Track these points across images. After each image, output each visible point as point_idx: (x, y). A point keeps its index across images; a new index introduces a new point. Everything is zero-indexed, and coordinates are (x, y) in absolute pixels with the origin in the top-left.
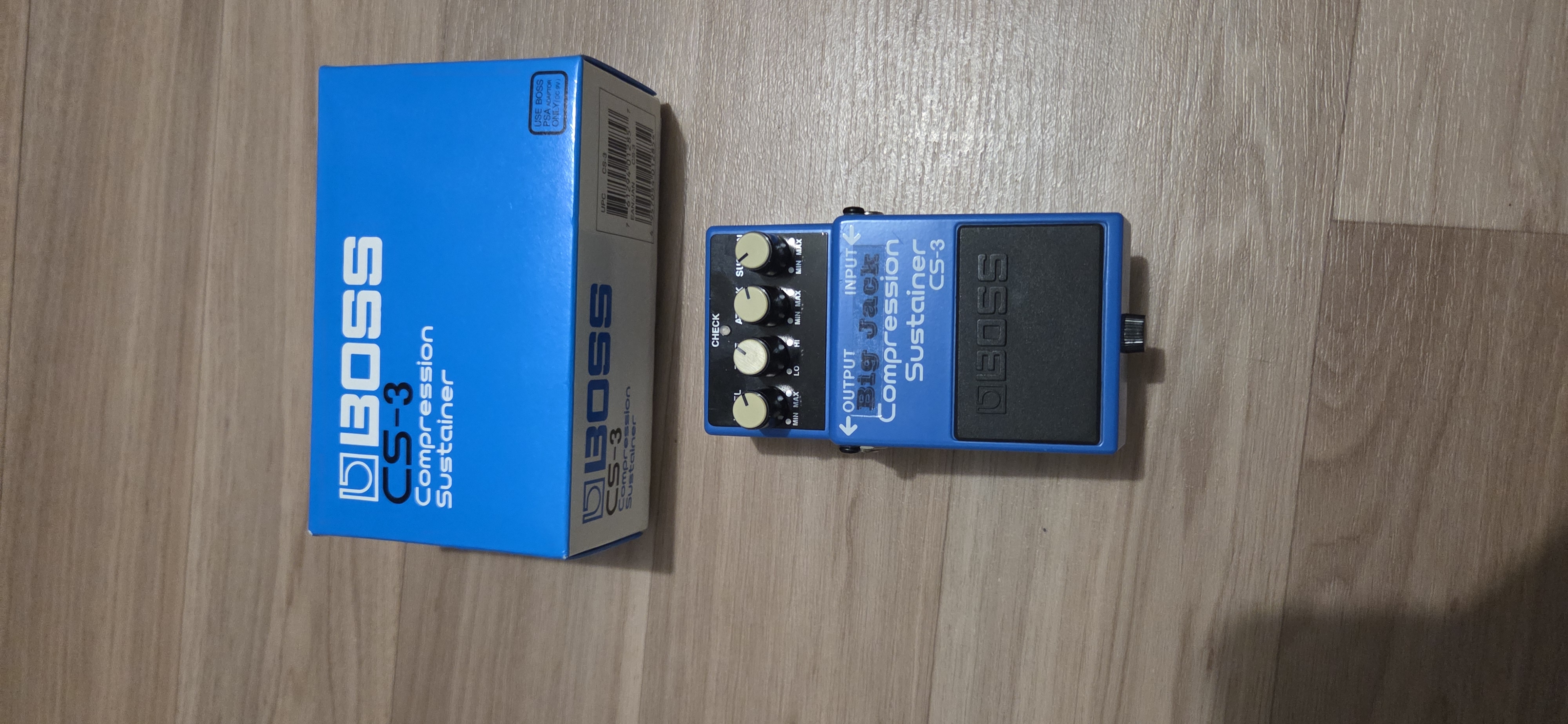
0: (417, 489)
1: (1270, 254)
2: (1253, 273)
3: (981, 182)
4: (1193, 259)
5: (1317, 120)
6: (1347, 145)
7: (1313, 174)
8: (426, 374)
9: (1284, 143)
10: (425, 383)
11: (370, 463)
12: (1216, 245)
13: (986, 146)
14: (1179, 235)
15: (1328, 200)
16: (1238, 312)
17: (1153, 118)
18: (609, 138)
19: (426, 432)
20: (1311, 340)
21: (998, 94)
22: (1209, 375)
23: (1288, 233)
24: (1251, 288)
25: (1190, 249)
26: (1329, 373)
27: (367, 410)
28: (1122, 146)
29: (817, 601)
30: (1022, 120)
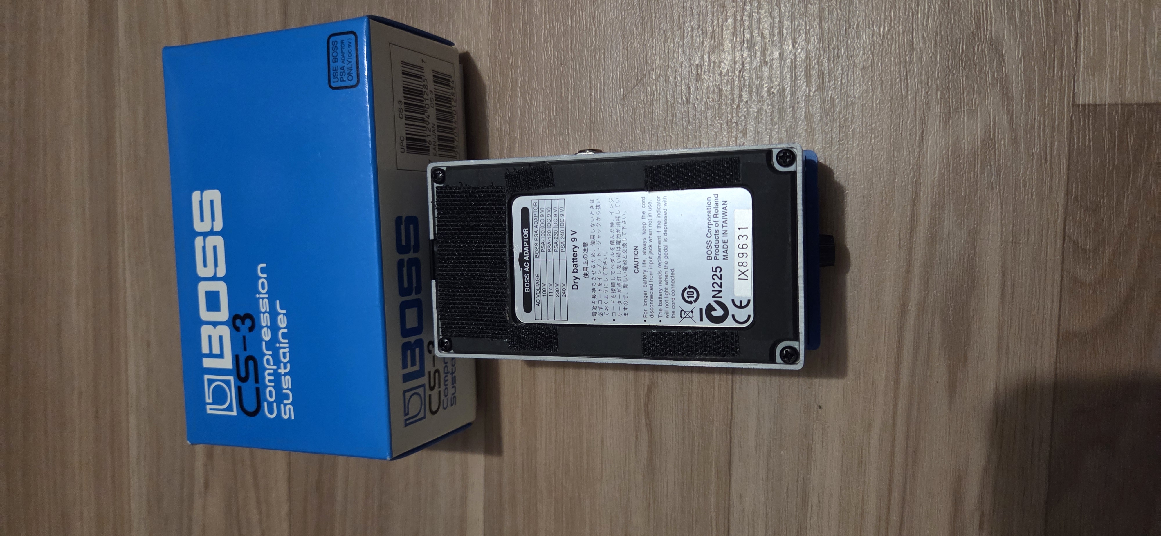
0: (265, 404)
1: (1015, 141)
2: (999, 160)
3: (741, 96)
4: (941, 152)
5: (1053, 11)
6: (1084, 32)
7: (1052, 63)
8: (264, 305)
9: (1022, 36)
10: (264, 313)
11: (227, 382)
12: (962, 137)
13: (743, 64)
14: (927, 130)
15: (1069, 87)
16: (987, 198)
17: (895, 24)
18: (404, 87)
19: (268, 355)
20: (1060, 220)
21: (750, 16)
22: (964, 259)
23: (1031, 121)
24: (998, 174)
25: (938, 142)
26: (1080, 251)
27: (221, 337)
28: (868, 52)
29: (624, 476)
30: (774, 37)
